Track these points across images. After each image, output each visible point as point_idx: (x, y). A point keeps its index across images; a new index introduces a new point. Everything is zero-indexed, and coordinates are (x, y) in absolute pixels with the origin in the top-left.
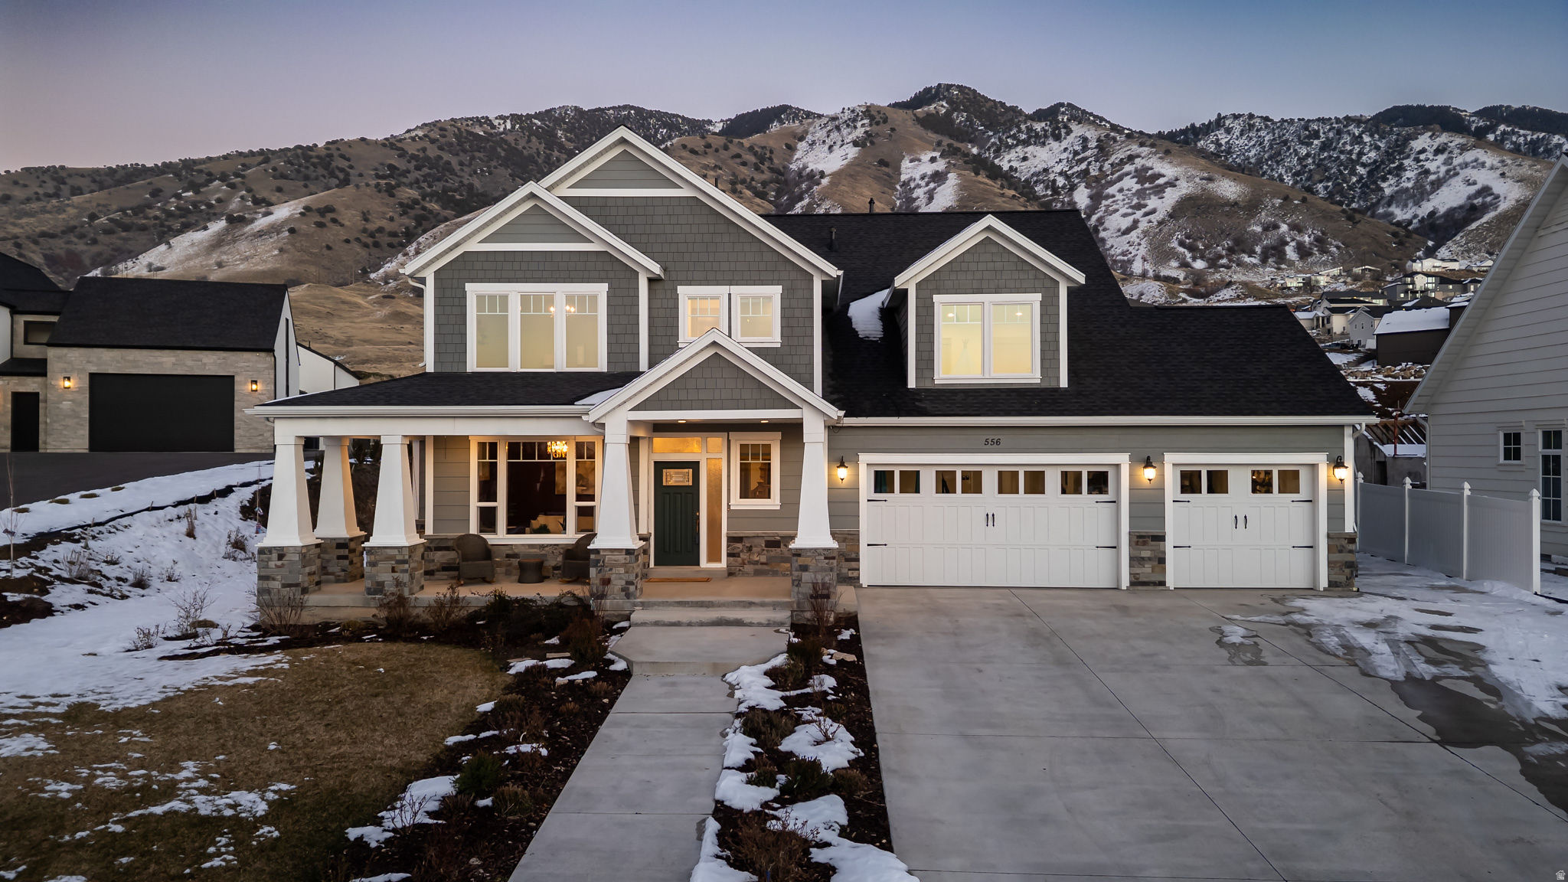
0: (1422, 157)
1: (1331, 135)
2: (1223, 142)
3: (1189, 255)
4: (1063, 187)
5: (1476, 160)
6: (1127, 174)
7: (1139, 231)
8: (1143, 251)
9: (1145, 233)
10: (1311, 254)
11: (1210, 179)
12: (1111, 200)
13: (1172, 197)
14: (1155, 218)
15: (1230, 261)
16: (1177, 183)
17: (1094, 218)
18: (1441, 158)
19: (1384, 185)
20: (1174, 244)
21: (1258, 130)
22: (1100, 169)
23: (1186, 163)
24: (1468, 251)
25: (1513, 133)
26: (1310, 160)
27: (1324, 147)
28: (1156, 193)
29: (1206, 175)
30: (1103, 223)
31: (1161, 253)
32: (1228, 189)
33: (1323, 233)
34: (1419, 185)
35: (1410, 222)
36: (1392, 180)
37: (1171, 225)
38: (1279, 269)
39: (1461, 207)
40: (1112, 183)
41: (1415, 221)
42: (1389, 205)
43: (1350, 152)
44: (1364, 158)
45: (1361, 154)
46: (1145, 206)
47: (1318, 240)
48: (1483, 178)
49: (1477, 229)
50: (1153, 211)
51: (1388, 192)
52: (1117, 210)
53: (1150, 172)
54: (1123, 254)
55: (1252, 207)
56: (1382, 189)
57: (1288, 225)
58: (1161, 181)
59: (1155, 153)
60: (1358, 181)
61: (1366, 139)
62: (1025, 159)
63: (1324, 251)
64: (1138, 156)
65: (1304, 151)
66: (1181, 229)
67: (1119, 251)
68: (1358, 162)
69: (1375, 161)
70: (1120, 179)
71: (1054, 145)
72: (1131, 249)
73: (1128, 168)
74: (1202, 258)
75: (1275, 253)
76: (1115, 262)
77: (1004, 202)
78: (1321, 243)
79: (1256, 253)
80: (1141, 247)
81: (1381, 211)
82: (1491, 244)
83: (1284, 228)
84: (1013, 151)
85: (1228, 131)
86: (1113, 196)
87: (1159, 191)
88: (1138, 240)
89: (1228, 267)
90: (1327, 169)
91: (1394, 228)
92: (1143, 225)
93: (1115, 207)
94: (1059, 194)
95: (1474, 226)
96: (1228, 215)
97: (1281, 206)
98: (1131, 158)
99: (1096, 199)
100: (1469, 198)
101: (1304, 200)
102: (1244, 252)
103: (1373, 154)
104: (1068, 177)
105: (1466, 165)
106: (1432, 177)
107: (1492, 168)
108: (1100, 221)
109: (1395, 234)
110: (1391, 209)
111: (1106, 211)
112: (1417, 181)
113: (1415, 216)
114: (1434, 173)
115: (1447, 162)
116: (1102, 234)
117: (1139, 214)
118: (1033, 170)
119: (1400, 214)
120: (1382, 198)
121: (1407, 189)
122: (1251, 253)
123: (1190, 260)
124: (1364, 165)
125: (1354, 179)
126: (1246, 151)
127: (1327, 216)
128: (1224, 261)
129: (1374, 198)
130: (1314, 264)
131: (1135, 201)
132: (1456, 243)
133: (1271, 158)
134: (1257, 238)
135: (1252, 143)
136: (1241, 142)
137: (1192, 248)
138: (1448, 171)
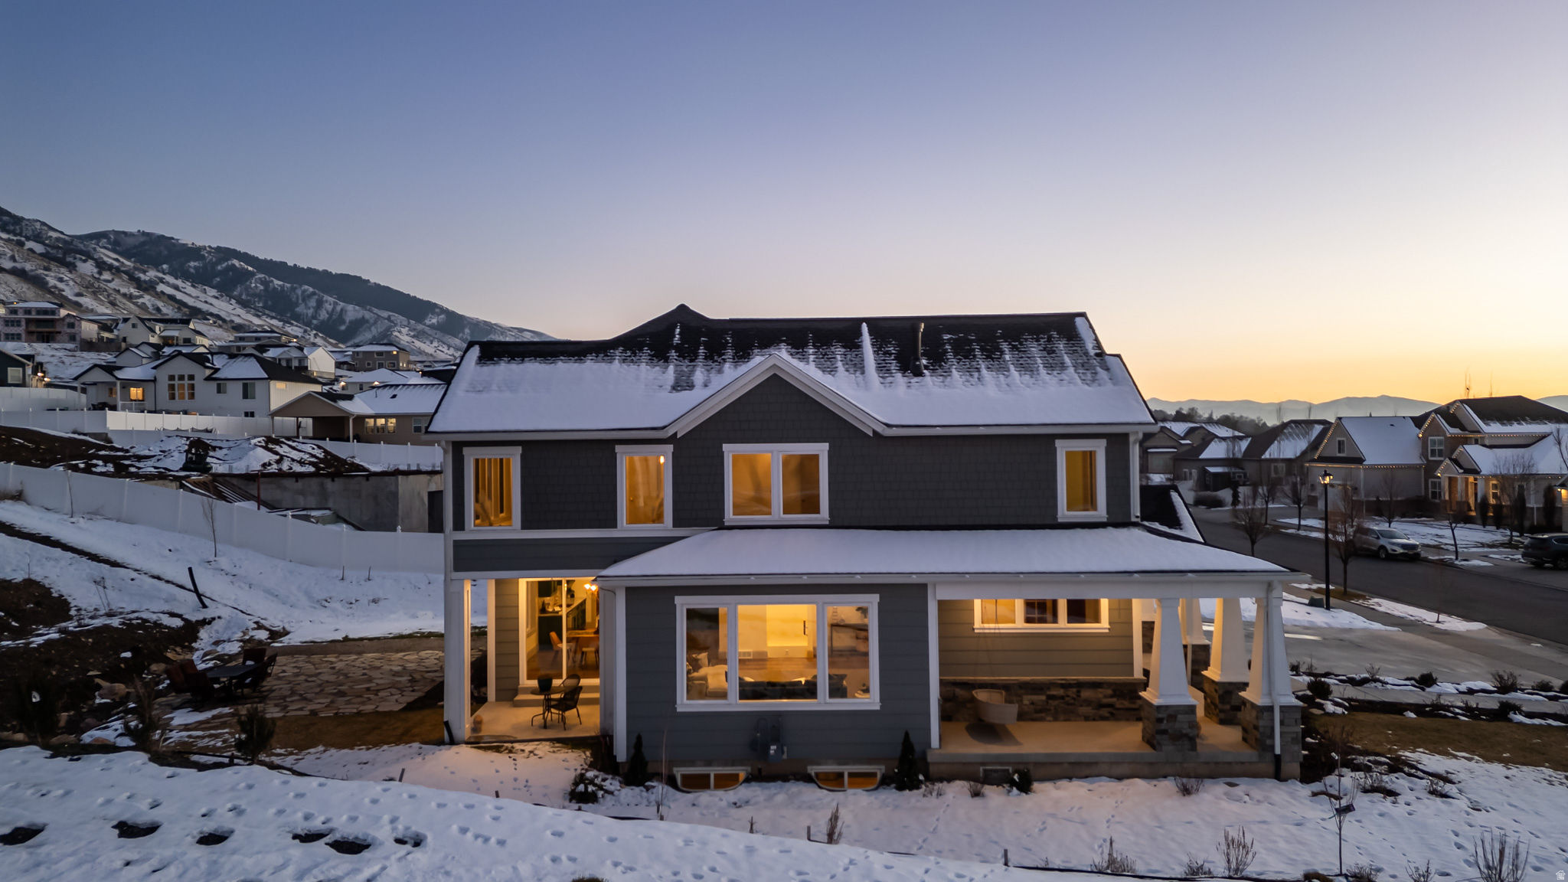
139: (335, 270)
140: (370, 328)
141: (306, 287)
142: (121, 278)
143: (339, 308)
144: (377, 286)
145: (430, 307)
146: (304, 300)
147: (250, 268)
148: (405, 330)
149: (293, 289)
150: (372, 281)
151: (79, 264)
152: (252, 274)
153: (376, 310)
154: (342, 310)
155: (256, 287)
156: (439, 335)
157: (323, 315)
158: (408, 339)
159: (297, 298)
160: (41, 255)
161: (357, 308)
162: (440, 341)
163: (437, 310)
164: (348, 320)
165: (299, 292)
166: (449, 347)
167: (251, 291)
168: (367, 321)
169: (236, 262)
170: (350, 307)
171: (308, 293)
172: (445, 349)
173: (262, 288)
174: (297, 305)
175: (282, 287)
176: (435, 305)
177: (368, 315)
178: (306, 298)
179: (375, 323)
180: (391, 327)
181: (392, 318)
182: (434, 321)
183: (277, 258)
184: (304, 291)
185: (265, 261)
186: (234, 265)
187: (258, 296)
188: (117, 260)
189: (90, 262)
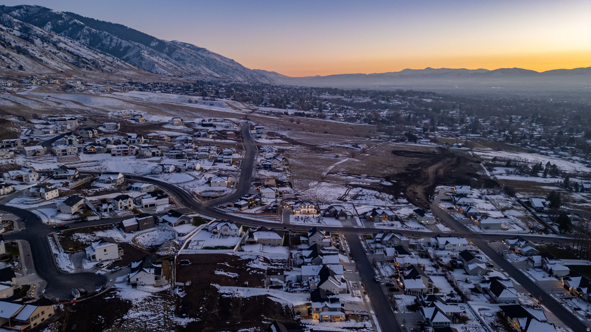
139: (113, 22)
140: (132, 50)
141: (105, 32)
143: (119, 42)
144: (131, 29)
145: (152, 39)
146: (105, 38)
147: (82, 23)
148: (146, 52)
149: (100, 33)
150: (129, 27)
152: (82, 27)
153: (133, 42)
154: (120, 42)
155: (86, 32)
156: (157, 52)
157: (113, 44)
158: (147, 56)
159: (102, 37)
161: (126, 41)
162: (159, 56)
163: (155, 40)
164: (123, 46)
165: (103, 34)
166: (163, 58)
167: (84, 34)
168: (131, 47)
169: (76, 20)
170: (123, 41)
171: (106, 35)
173: (88, 32)
174: (103, 40)
175: (96, 32)
176: (154, 38)
177: (130, 45)
178: (106, 37)
179: (134, 48)
180: (140, 50)
181: (140, 46)
182: (154, 44)
183: (90, 17)
184: (105, 34)
185: (86, 18)
186: (75, 22)
189: (39, 39)
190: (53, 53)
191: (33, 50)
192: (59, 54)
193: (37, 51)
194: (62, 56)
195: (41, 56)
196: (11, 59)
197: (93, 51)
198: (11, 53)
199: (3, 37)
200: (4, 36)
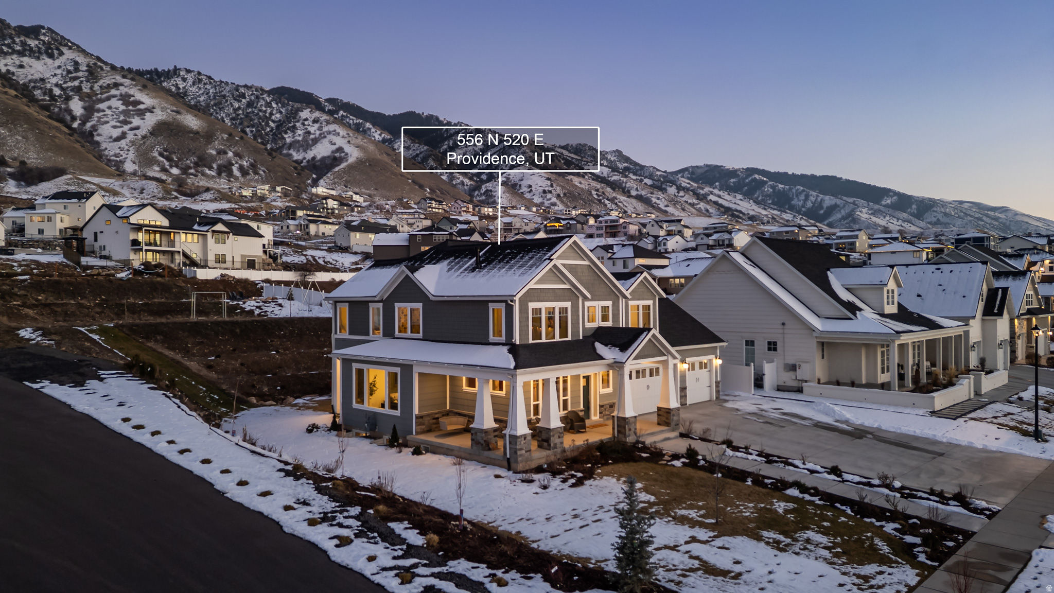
0: (306, 123)
1: (253, 98)
2: (181, 86)
3: (167, 163)
4: (60, 96)
5: (335, 131)
6: (114, 96)
7: (127, 140)
8: (131, 155)
9: (133, 143)
10: (248, 174)
11: (178, 112)
12: (102, 113)
13: (150, 120)
14: (141, 133)
15: (197, 171)
16: (154, 110)
17: (89, 125)
18: (317, 126)
19: (286, 136)
20: (156, 154)
21: (205, 84)
22: (91, 88)
23: (160, 97)
24: (335, 183)
25: (347, 117)
26: (241, 112)
27: (250, 104)
28: (138, 115)
29: (175, 109)
30: (96, 130)
31: (145, 159)
32: (192, 121)
33: (255, 161)
34: (305, 140)
35: (302, 162)
36: (290, 134)
37: (152, 140)
38: (229, 181)
39: (329, 157)
40: (102, 101)
41: (304, 161)
42: (289, 149)
43: (265, 112)
44: (273, 117)
45: (271, 114)
46: (131, 123)
47: (252, 165)
48: (340, 142)
49: (338, 171)
50: (137, 128)
51: (288, 140)
52: (108, 122)
53: (132, 99)
54: (116, 155)
55: (209, 137)
56: (284, 139)
57: (233, 152)
58: (142, 107)
59: (135, 85)
60: (271, 131)
61: (274, 105)
62: (21, 66)
63: (256, 173)
64: (122, 85)
65: (236, 105)
66: (160, 144)
67: (112, 153)
68: (269, 118)
69: (280, 120)
70: (108, 99)
71: (49, 61)
72: (122, 153)
73: (113, 92)
74: (177, 166)
75: (225, 170)
76: (109, 160)
77: (7, 99)
78: (253, 166)
79: (213, 168)
80: (130, 153)
81: (285, 152)
82: (346, 181)
83: (230, 154)
84: (8, 57)
85: (184, 80)
86: (104, 111)
87: (141, 114)
88: (127, 147)
89: (196, 176)
90: (252, 120)
91: (294, 164)
92: (130, 136)
93: (105, 119)
94: (56, 101)
95: (337, 169)
96: (192, 139)
97: (227, 140)
98: (116, 85)
99: (90, 110)
100: (333, 152)
101: (242, 138)
102: (205, 166)
103: (278, 115)
104: (62, 89)
105: (329, 133)
106: (312, 136)
107: (343, 137)
108: (94, 128)
109: (295, 168)
110: (291, 152)
111: (98, 121)
112: (304, 138)
113: (304, 158)
114: (313, 134)
115: (320, 129)
116: (97, 138)
117: (126, 128)
118: (30, 77)
119: (296, 156)
120: (285, 144)
121: (299, 141)
122: (210, 168)
123: (168, 167)
124: (273, 121)
125: (268, 129)
126: (198, 96)
127: (256, 151)
128: (192, 171)
129: (280, 143)
130: (250, 180)
131: (122, 118)
132: (328, 178)
133: (215, 105)
134: (214, 159)
135: (201, 92)
136: (194, 89)
137: (168, 159)
138: (320, 134)
139: (818, 173)
140: (840, 211)
141: (799, 187)
142: (689, 194)
143: (819, 199)
144: (848, 181)
145: (886, 192)
146: (797, 196)
147: (765, 179)
148: (865, 210)
149: (790, 189)
150: (844, 178)
151: (668, 188)
152: (766, 182)
153: (844, 198)
154: (821, 200)
155: (768, 190)
156: (891, 211)
157: (809, 204)
158: (867, 216)
159: (793, 195)
160: (650, 186)
161: (832, 197)
162: (890, 215)
163: (891, 194)
164: (826, 205)
165: (794, 191)
166: (898, 219)
167: (765, 194)
168: (838, 206)
169: (757, 176)
170: (827, 198)
171: (800, 191)
172: (895, 222)
173: (772, 190)
174: (792, 199)
175: (784, 189)
176: (890, 190)
177: (839, 202)
178: (798, 194)
179: (844, 206)
180: (855, 209)
181: (856, 203)
182: (889, 201)
183: (782, 171)
184: (798, 189)
185: (775, 173)
186: (756, 178)
187: (769, 196)
188: (689, 183)
189: (674, 187)
190: (690, 204)
191: (658, 199)
192: (698, 206)
193: (663, 200)
194: (703, 208)
195: (667, 206)
196: (616, 204)
197: (763, 206)
198: (619, 197)
199: (624, 185)
200: (626, 183)
